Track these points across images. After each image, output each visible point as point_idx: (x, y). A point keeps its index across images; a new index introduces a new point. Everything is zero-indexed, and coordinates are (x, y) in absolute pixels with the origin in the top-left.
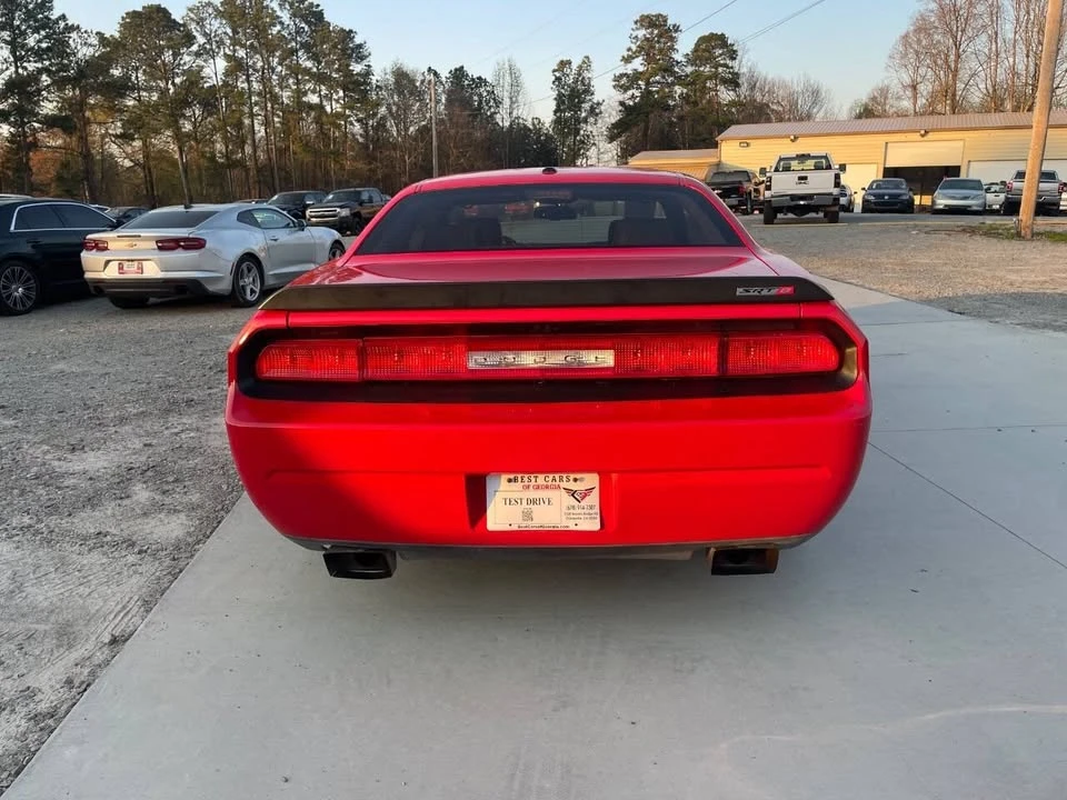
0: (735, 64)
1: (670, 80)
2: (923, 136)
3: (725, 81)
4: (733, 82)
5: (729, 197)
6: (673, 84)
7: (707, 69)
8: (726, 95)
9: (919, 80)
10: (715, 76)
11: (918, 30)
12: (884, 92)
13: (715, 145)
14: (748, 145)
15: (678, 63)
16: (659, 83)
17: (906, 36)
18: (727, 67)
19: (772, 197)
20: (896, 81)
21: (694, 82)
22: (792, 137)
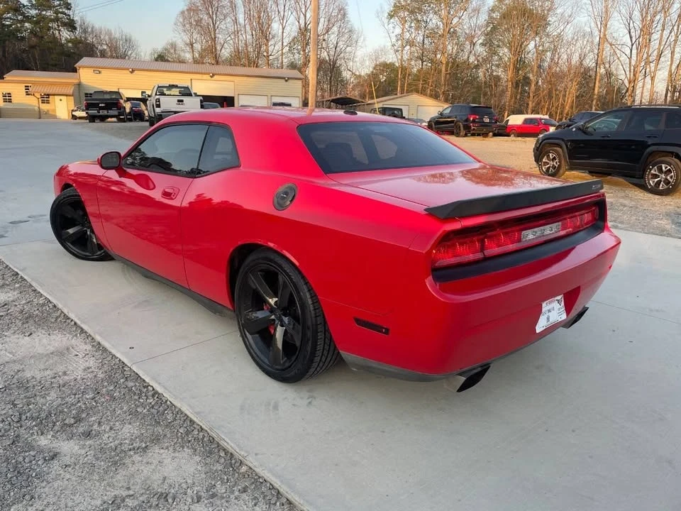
0: (70, 13)
1: (20, 18)
2: (212, 77)
3: (64, 24)
4: (71, 25)
5: (111, 110)
6: (22, 22)
7: (49, 13)
8: (65, 34)
9: (194, 41)
10: (57, 19)
11: (189, 10)
12: (174, 46)
13: (75, 70)
14: (100, 72)
15: (24, 6)
16: (11, 19)
17: (183, 13)
18: (65, 14)
19: (162, 112)
20: (180, 40)
21: (39, 21)
22: (131, 70)
